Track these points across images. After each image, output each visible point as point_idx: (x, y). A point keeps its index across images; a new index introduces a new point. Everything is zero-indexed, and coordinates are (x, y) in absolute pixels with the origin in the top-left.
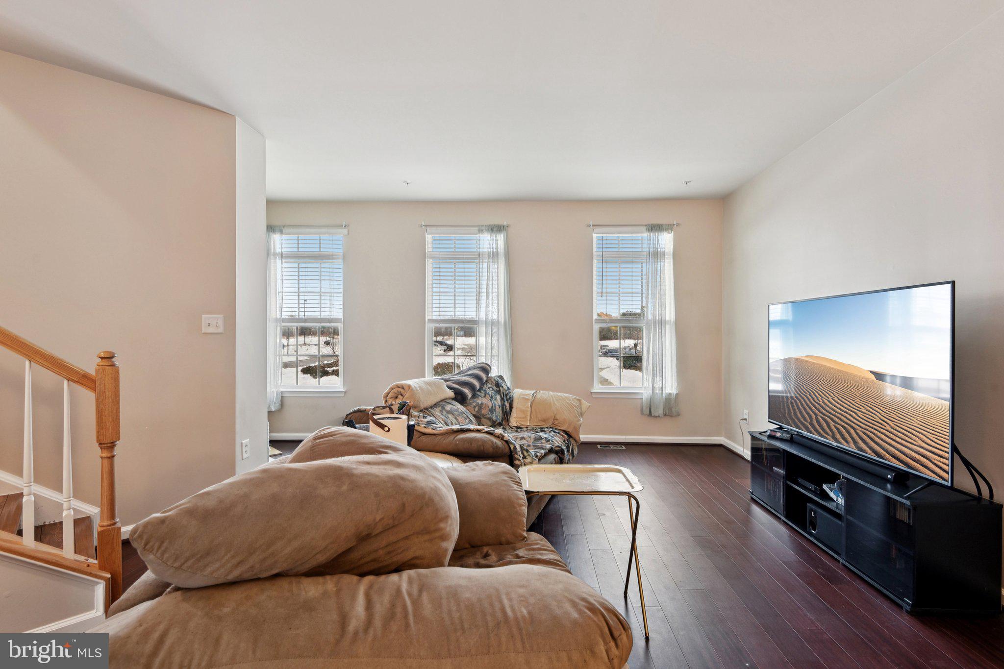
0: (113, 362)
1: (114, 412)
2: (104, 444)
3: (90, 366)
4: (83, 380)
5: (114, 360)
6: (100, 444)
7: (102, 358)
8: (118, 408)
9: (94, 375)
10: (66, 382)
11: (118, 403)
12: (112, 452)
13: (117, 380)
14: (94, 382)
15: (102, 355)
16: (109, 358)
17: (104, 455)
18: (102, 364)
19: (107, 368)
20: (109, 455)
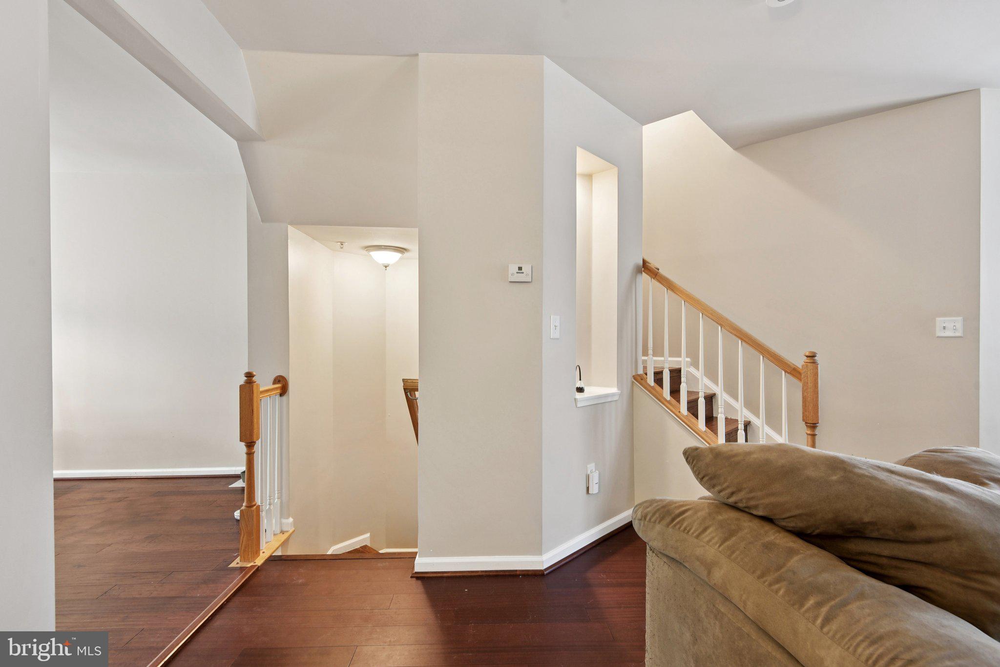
0: (814, 360)
1: (815, 400)
2: (808, 423)
3: (799, 361)
4: (793, 372)
5: (816, 358)
6: (806, 423)
7: (807, 356)
8: (817, 397)
9: (801, 368)
10: (783, 372)
11: (818, 393)
12: (813, 431)
13: (816, 375)
14: (800, 373)
15: (807, 354)
16: (812, 356)
17: (809, 432)
18: (808, 361)
19: (809, 364)
20: (811, 433)
